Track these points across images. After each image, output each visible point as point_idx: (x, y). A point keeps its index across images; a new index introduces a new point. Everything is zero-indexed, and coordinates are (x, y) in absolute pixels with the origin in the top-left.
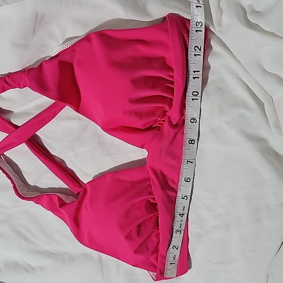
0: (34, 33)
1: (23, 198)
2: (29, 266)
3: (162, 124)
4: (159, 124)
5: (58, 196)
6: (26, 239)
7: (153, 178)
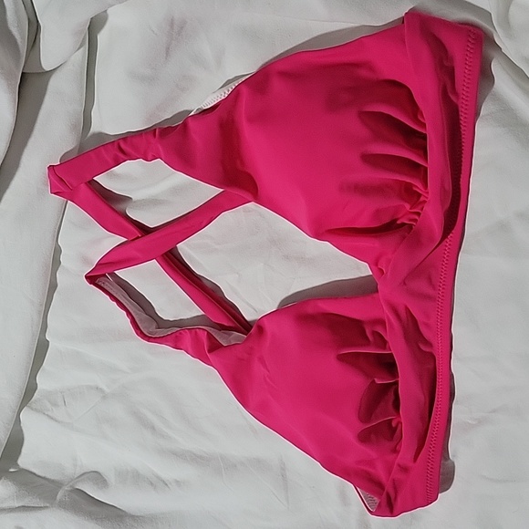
0: (167, 54)
1: (148, 339)
2: (158, 477)
3: (415, 221)
4: (411, 220)
5: (208, 332)
6: (153, 428)
7: (391, 317)
